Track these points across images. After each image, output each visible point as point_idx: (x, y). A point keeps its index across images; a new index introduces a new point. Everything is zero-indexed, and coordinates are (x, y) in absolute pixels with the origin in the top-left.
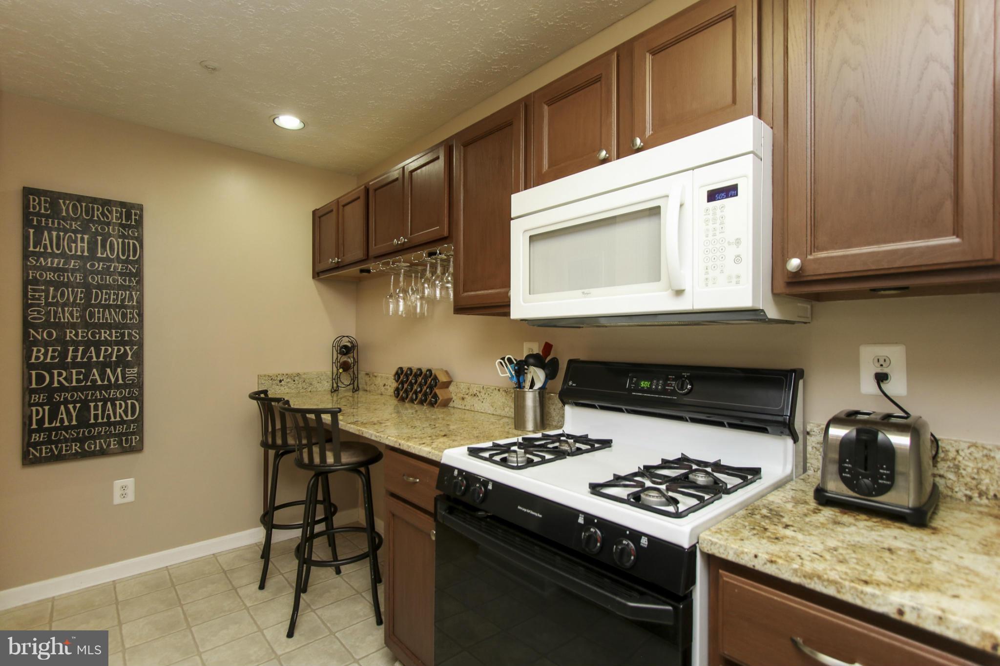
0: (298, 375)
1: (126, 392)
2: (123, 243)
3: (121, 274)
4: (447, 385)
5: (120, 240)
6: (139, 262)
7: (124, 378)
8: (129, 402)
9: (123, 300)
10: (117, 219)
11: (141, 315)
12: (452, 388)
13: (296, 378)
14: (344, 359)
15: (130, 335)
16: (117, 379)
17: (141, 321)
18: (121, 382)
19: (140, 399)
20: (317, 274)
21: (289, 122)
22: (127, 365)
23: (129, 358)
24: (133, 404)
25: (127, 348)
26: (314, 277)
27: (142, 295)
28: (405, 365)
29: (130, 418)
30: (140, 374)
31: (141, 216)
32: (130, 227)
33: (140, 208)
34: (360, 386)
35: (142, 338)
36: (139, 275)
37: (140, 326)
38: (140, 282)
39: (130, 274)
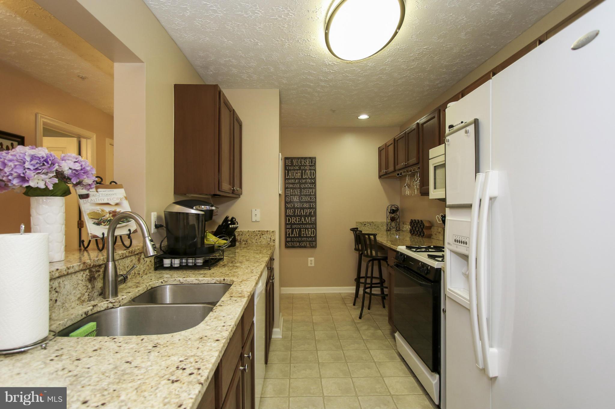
0: (372, 222)
1: (311, 226)
2: (310, 172)
3: (310, 183)
4: (430, 228)
5: (309, 171)
6: (315, 178)
7: (311, 221)
8: (312, 229)
9: (310, 193)
10: (309, 164)
11: (315, 198)
12: (432, 229)
13: (372, 224)
14: (393, 215)
15: (312, 205)
16: (309, 221)
17: (316, 200)
18: (310, 222)
19: (315, 229)
20: (380, 177)
21: (364, 117)
22: (312, 216)
23: (312, 214)
24: (313, 231)
25: (312, 210)
26: (379, 178)
27: (316, 190)
28: (413, 219)
29: (313, 235)
30: (316, 220)
31: (315, 162)
32: (312, 166)
33: (315, 158)
34: (401, 229)
35: (316, 206)
36: (315, 183)
37: (315, 202)
38: (315, 186)
39: (313, 183)
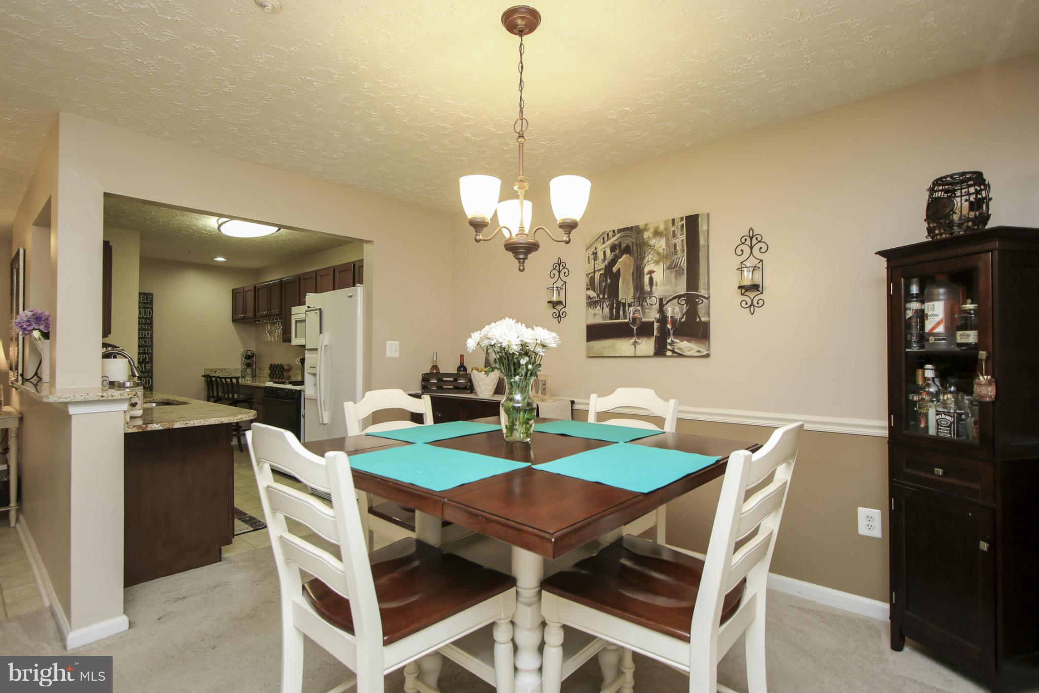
0: (224, 369)
1: (146, 375)
2: (145, 310)
3: (144, 324)
4: (289, 370)
5: (144, 309)
6: (151, 318)
7: (145, 368)
8: (147, 379)
9: (145, 335)
10: (143, 300)
11: (152, 341)
12: (291, 372)
13: (223, 371)
14: (248, 361)
15: (148, 350)
16: (142, 369)
17: (152, 344)
18: (144, 370)
19: (151, 378)
20: (234, 320)
21: (220, 259)
22: (147, 363)
23: (147, 360)
24: (149, 380)
25: (147, 356)
26: (232, 322)
27: (152, 332)
28: (273, 363)
29: (147, 386)
30: (152, 367)
31: (152, 298)
32: (147, 303)
33: (152, 295)
34: (257, 375)
35: (152, 351)
36: (151, 324)
37: (151, 346)
38: (152, 327)
39: (148, 324)
